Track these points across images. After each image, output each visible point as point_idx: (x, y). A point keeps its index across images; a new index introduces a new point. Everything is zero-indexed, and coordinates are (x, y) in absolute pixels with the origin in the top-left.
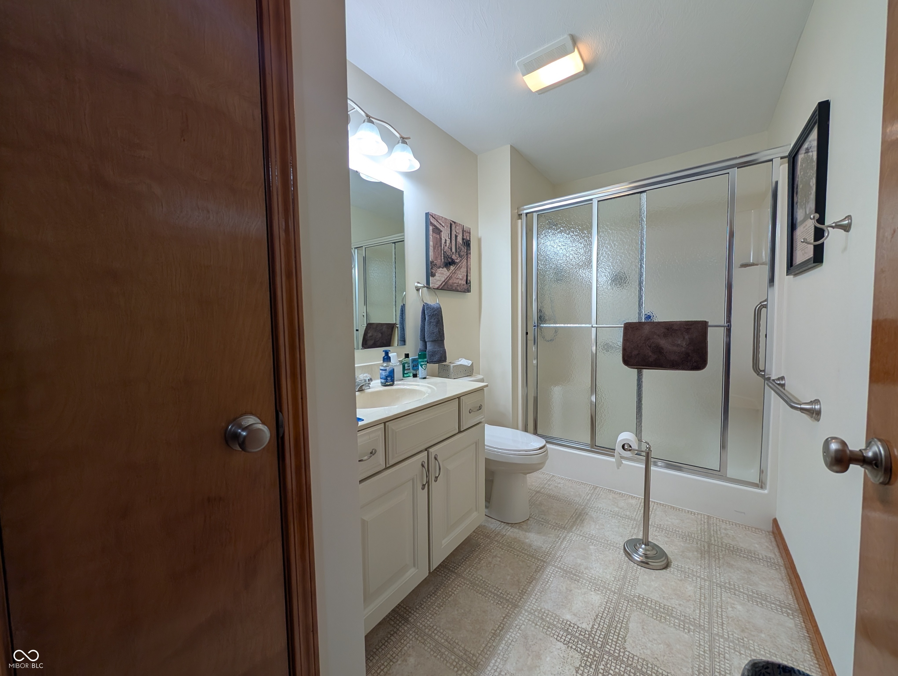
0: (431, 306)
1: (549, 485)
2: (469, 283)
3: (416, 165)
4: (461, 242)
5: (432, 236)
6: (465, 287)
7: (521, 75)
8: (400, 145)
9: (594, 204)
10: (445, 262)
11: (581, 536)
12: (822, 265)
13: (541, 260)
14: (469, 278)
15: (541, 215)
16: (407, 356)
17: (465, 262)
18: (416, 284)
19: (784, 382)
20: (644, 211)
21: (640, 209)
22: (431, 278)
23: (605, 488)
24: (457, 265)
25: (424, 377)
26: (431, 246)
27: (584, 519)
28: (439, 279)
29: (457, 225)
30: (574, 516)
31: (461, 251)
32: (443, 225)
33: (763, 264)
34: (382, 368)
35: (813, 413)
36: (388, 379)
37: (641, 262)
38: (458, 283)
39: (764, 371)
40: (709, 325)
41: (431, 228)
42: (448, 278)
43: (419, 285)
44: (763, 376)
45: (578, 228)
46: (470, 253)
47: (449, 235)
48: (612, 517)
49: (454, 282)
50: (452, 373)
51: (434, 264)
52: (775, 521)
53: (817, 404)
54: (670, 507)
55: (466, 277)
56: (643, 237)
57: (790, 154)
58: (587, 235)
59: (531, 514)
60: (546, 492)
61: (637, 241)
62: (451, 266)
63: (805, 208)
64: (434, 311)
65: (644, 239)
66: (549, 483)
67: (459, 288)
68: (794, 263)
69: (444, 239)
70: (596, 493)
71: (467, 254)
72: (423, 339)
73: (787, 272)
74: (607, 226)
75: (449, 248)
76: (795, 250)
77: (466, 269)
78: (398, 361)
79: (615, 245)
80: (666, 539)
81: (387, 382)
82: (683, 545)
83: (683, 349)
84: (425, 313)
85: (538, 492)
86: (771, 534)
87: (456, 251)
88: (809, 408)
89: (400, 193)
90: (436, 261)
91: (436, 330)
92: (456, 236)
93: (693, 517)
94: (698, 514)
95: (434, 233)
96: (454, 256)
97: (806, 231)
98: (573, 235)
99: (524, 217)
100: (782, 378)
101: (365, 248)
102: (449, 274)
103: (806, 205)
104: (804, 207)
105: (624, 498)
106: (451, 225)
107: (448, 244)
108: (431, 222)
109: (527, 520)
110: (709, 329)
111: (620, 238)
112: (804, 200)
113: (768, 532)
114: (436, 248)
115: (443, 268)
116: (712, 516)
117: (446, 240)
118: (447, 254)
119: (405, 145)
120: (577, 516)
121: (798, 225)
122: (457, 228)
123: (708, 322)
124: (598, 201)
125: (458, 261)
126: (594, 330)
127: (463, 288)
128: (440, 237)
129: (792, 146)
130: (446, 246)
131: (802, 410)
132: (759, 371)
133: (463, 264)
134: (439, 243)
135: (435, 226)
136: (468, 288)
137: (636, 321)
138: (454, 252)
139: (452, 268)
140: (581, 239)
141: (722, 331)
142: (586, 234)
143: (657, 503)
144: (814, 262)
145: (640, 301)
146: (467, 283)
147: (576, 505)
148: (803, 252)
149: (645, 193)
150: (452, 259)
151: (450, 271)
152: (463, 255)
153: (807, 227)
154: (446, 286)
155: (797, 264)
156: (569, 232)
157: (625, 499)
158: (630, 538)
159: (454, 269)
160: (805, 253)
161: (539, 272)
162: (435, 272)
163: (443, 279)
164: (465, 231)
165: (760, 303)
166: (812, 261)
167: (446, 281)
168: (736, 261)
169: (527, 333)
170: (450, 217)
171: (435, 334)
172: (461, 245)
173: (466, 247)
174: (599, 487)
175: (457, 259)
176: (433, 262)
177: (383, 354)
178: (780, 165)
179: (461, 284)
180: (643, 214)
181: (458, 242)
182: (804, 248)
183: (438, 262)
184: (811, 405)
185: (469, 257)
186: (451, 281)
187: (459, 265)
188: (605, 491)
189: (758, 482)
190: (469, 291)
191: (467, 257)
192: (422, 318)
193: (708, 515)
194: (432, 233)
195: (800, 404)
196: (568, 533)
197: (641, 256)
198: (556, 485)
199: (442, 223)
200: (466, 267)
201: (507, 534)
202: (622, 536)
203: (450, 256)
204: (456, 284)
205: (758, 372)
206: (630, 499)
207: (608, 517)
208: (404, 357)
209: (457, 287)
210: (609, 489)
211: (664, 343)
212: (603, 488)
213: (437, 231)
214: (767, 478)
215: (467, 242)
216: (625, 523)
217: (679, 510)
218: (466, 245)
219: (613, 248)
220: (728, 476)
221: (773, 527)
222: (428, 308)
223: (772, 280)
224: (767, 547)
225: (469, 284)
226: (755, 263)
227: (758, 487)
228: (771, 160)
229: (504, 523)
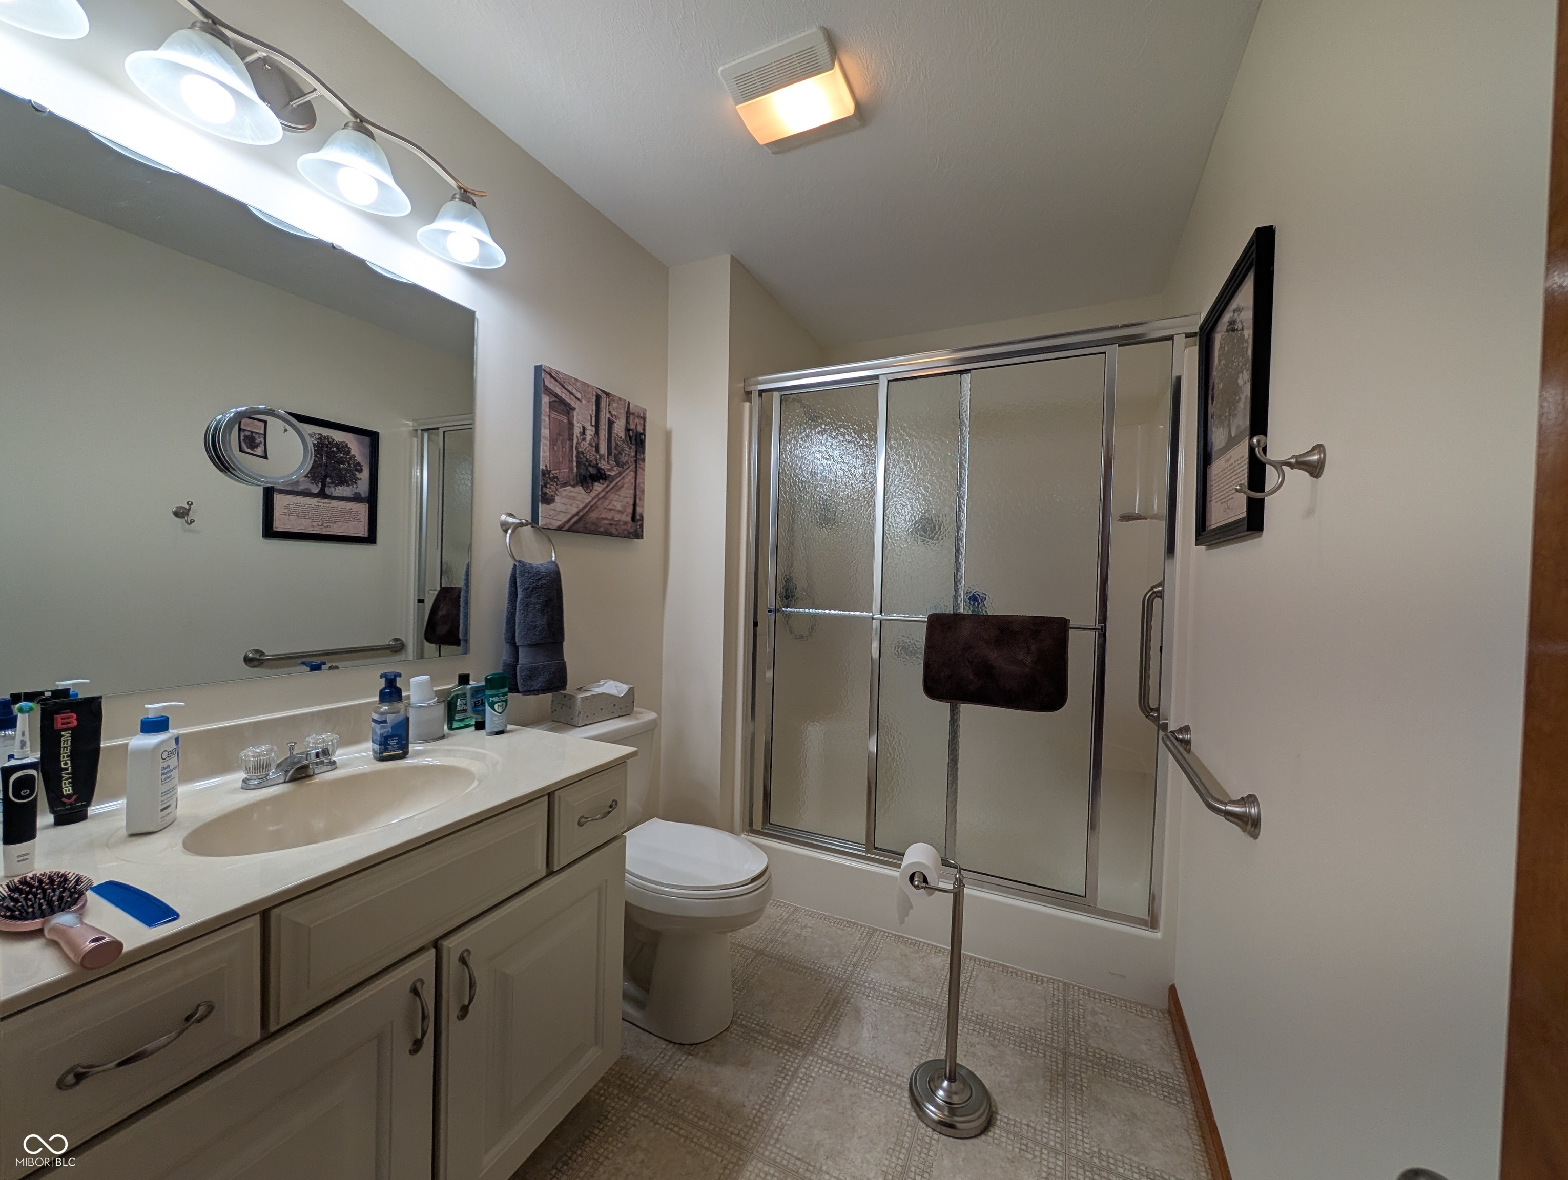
0: (532, 568)
1: (785, 933)
2: (640, 520)
3: (500, 258)
4: (622, 434)
5: (549, 416)
6: (630, 527)
7: (731, 101)
8: (457, 203)
9: (880, 385)
10: (580, 475)
11: (830, 1062)
12: (1260, 536)
13: (784, 483)
14: (639, 510)
15: (788, 396)
16: (464, 679)
17: (630, 478)
18: (503, 517)
19: (1189, 736)
20: (967, 408)
21: (960, 403)
22: (541, 507)
23: (888, 933)
24: (611, 482)
25: (497, 730)
26: (545, 438)
27: (841, 1015)
28: (563, 510)
29: (613, 400)
30: (822, 1008)
31: (621, 454)
32: (579, 395)
33: (1154, 517)
34: (375, 716)
35: (1247, 823)
36: (389, 744)
37: (960, 501)
38: (612, 519)
39: (1157, 710)
40: (1070, 626)
41: (545, 400)
42: (586, 509)
43: (511, 520)
44: (1156, 720)
45: (852, 429)
46: (644, 460)
47: (594, 419)
48: (895, 1005)
49: (603, 516)
50: (579, 713)
51: (551, 476)
52: (1173, 990)
53: (1252, 805)
54: (1001, 968)
55: (632, 507)
56: (964, 455)
57: (1201, 328)
58: (868, 442)
59: (736, 1012)
60: (777, 950)
61: (954, 461)
62: (596, 484)
63: (1229, 425)
64: (540, 579)
65: (965, 458)
66: (785, 928)
67: (613, 530)
68: (1208, 524)
69: (580, 425)
70: (872, 947)
71: (636, 461)
72: (511, 640)
73: (1196, 540)
74: (903, 428)
75: (592, 446)
76: (1210, 501)
77: (632, 492)
78: (434, 695)
79: (915, 465)
80: (991, 1052)
81: (386, 750)
82: (1019, 1062)
83: (1028, 670)
84: (515, 583)
85: (759, 953)
86: (1166, 1015)
87: (609, 453)
88: (1239, 812)
89: (467, 317)
90: (557, 471)
91: (541, 622)
92: (611, 423)
93: (1040, 988)
94: (1049, 979)
95: (554, 411)
96: (603, 462)
97: (1230, 468)
98: (843, 441)
99: (755, 396)
100: (1186, 729)
101: (444, 432)
102: (590, 499)
103: (1229, 420)
104: (1226, 423)
105: (921, 954)
106: (598, 398)
107: (588, 438)
108: (545, 385)
109: (726, 1030)
110: (1071, 633)
111: (925, 454)
112: (1227, 411)
113: (1161, 1011)
114: (559, 442)
115: (573, 486)
116: (1070, 984)
117: (584, 428)
118: (586, 457)
119: (469, 207)
120: (827, 1009)
121: (1214, 456)
122: (614, 405)
123: (1069, 620)
124: (889, 381)
125: (613, 474)
126: (876, 624)
127: (625, 529)
128: (569, 420)
129: (1203, 316)
130: (584, 439)
131: (1228, 815)
132: (1150, 711)
133: (626, 480)
134: (567, 433)
135: (556, 396)
136: (636, 530)
137: (950, 611)
138: (604, 455)
139: (598, 487)
140: (857, 449)
141: (1091, 638)
142: (866, 440)
143: (980, 960)
144: (1248, 530)
145: (956, 575)
146: (633, 519)
147: (830, 980)
148: (1225, 505)
149: (970, 374)
150: (599, 469)
151: (593, 494)
152: (627, 462)
153: (1232, 461)
154: (581, 525)
155: (1213, 527)
156: (837, 434)
157: (924, 957)
158: (923, 1061)
159: (603, 491)
160: (1228, 508)
161: (781, 506)
162: (553, 493)
163: (575, 510)
164: (633, 414)
165: (1152, 589)
166: (1245, 527)
167: (581, 514)
168: (1115, 510)
169: (756, 624)
170: (597, 381)
171: (539, 629)
172: (623, 441)
173: (633, 447)
174: (878, 930)
175: (610, 470)
176: (549, 472)
177: (382, 683)
178: (1186, 348)
179: (619, 521)
180: (965, 412)
181: (614, 435)
182: (1226, 499)
183: (563, 473)
184: (1242, 807)
185: (641, 466)
186: (594, 515)
187: (614, 483)
188: (888, 940)
189: (1146, 917)
190: (638, 535)
191: (636, 467)
192: (510, 595)
193: (1066, 981)
194: (548, 410)
195: (1225, 804)
196: (804, 1056)
197: (960, 489)
198: (798, 931)
199: (574, 391)
200: (633, 488)
201: (674, 1077)
202: (909, 1054)
203: (595, 462)
204: (606, 522)
205: (1148, 712)
206: (933, 955)
207: (887, 1004)
208: (457, 683)
209: (609, 527)
210: (897, 933)
211: (993, 656)
212: (885, 932)
213: (562, 407)
214: (1160, 905)
215: (636, 436)
216: (919, 1018)
217: (1017, 974)
218: (633, 442)
219: (913, 471)
220: (1098, 906)
221: (1169, 1002)
222: (523, 573)
223: (1170, 549)
224: (1162, 1048)
225: (639, 523)
226: (1143, 514)
227: (1146, 926)
228: (1171, 338)
229: (675, 1043)
